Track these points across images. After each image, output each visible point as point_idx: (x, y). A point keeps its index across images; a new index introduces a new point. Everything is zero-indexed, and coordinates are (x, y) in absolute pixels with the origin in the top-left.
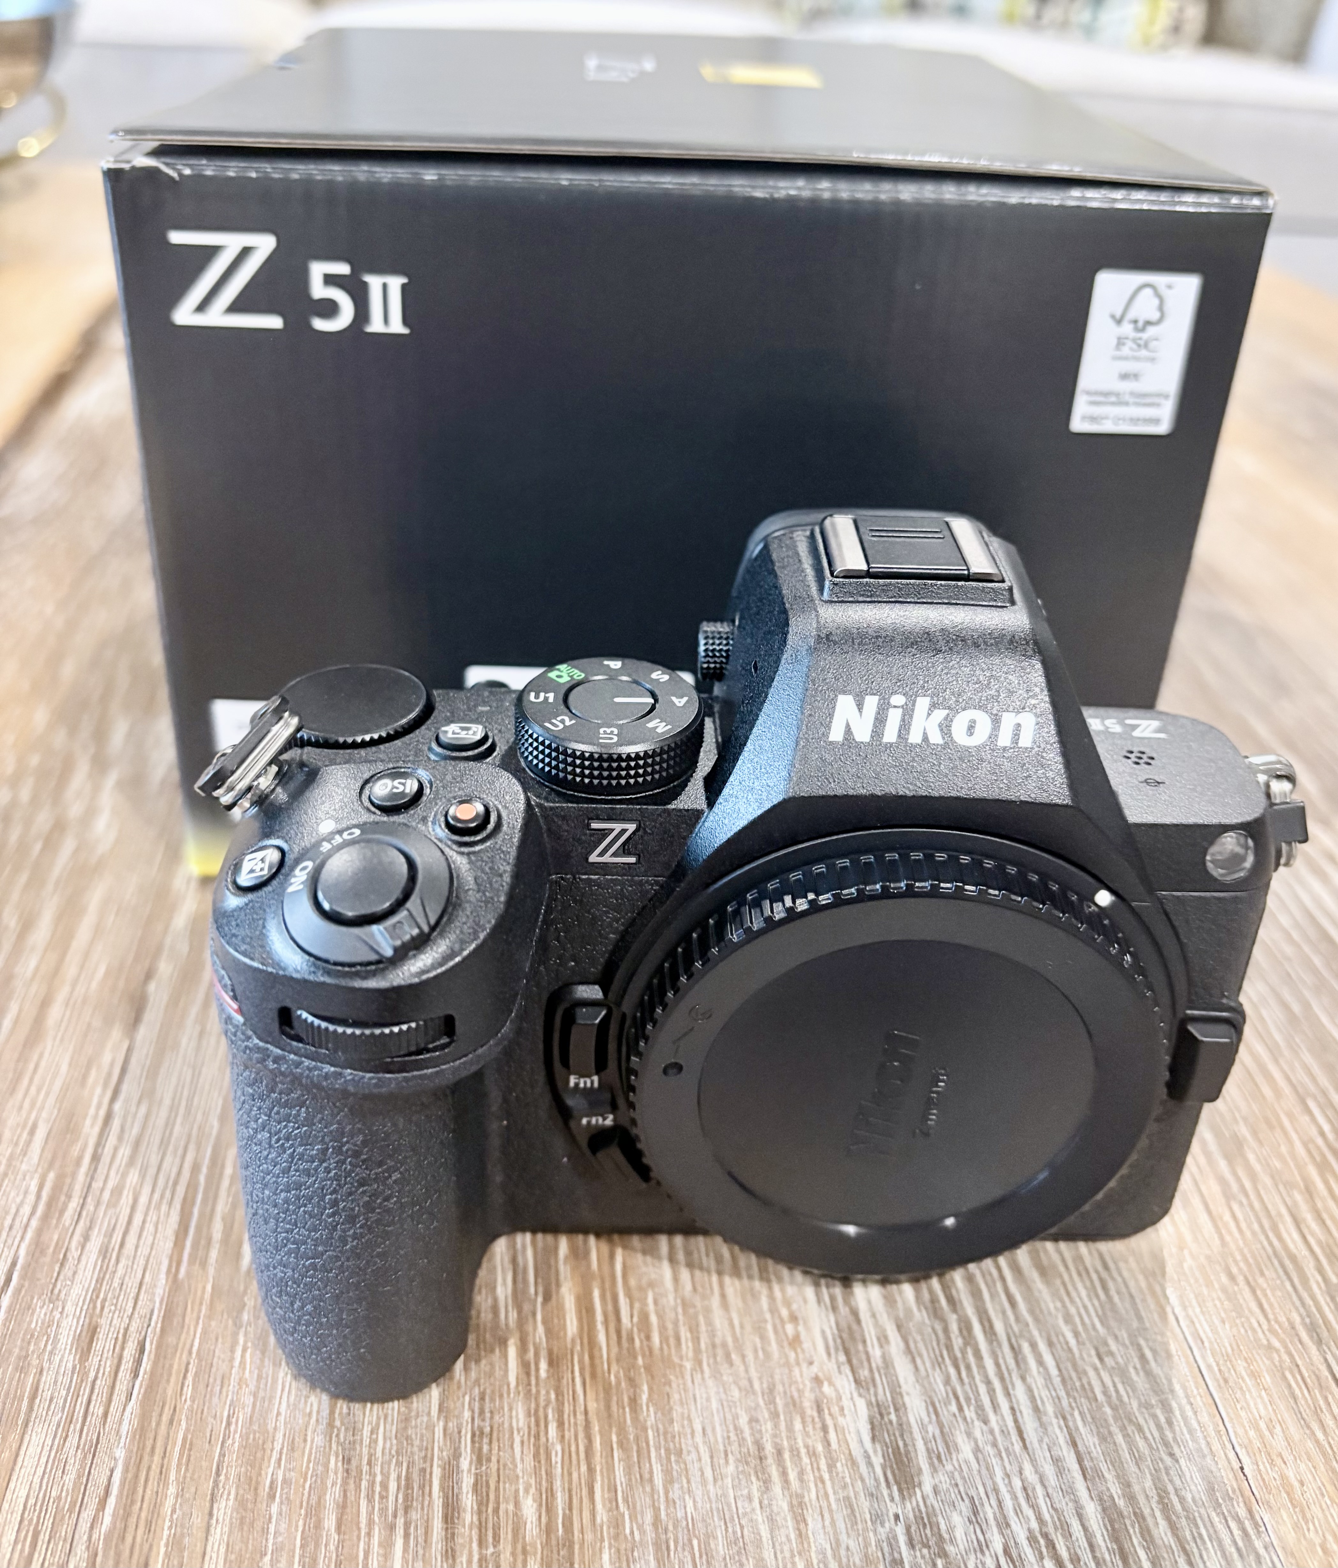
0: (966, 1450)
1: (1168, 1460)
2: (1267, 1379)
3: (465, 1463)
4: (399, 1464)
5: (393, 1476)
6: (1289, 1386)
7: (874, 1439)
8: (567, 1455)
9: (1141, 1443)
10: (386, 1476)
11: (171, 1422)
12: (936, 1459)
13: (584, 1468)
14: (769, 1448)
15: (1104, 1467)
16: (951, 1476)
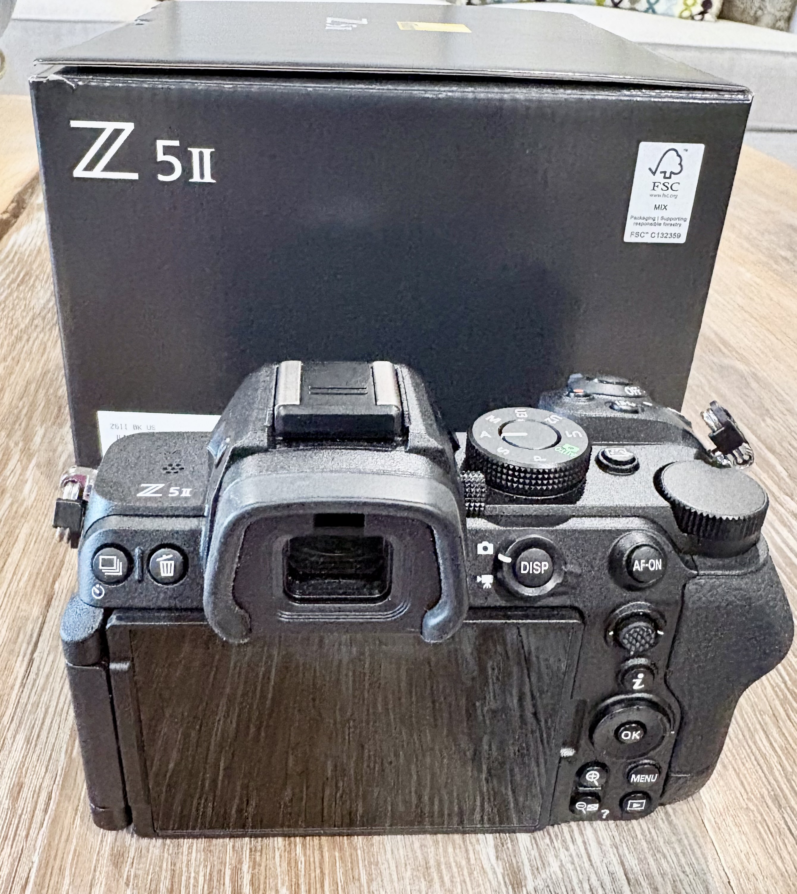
0: (555, 866)
1: (682, 876)
2: (746, 828)
3: (245, 867)
4: (206, 866)
5: (201, 874)
6: (760, 833)
7: (497, 858)
8: (308, 863)
9: (665, 865)
10: (197, 873)
11: (67, 840)
12: (535, 871)
13: (318, 871)
14: (432, 862)
15: (641, 879)
16: (545, 881)
